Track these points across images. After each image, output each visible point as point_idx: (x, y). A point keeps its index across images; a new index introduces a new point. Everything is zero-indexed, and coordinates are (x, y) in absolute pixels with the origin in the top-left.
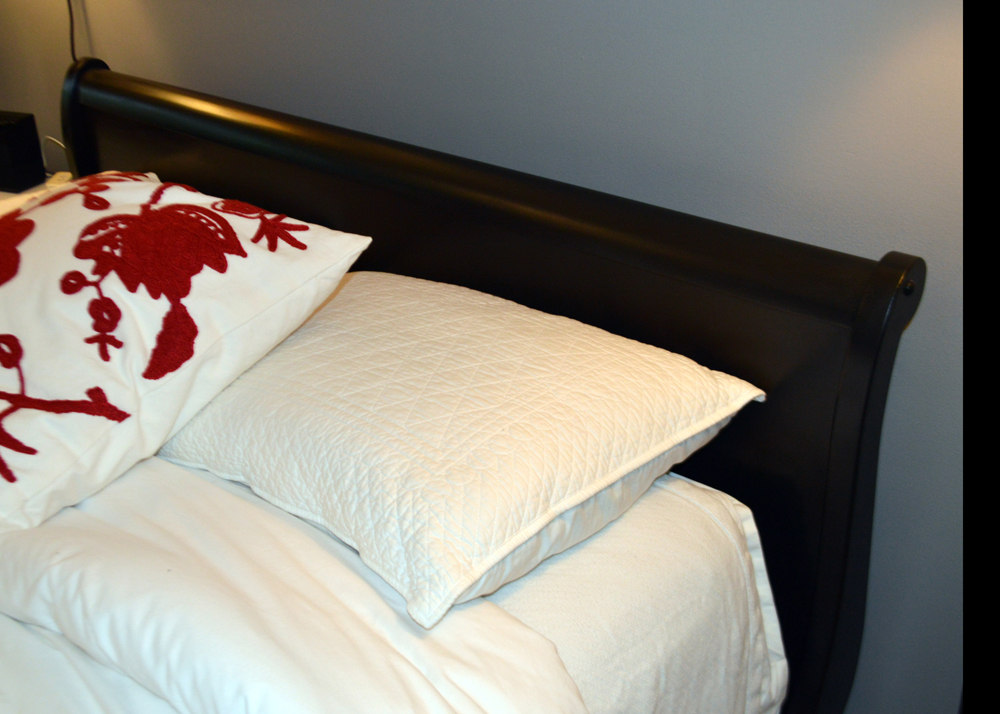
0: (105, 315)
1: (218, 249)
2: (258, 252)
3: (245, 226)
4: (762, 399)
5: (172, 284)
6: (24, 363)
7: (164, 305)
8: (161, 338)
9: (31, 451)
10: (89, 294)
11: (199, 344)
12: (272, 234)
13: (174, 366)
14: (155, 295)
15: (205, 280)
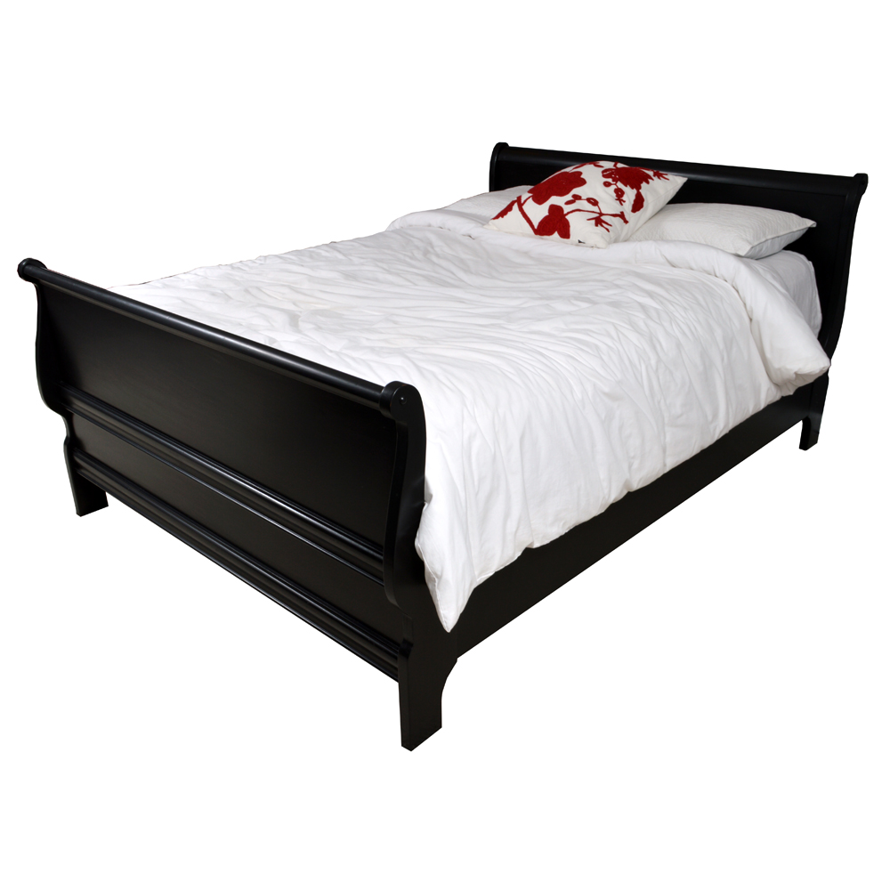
0: (619, 194)
1: (646, 179)
2: (656, 178)
3: (651, 173)
4: (815, 226)
5: (636, 185)
6: (599, 205)
7: (635, 191)
8: (635, 201)
9: (589, 220)
10: (613, 187)
11: (645, 203)
12: (659, 176)
13: (639, 210)
14: (632, 188)
15: (644, 185)
